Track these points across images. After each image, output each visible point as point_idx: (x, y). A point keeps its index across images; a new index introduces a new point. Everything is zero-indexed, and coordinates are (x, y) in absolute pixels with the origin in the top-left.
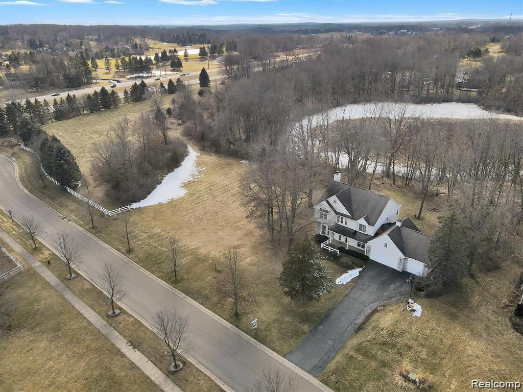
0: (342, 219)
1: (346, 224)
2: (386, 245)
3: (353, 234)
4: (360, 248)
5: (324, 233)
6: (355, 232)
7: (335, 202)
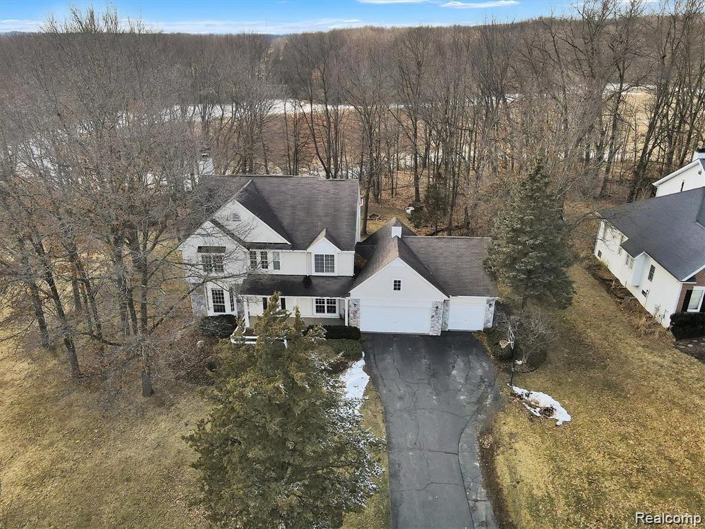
0: (264, 255)
1: (277, 266)
2: (397, 285)
3: (304, 286)
4: (326, 315)
5: (222, 309)
6: (307, 280)
7: (236, 217)
